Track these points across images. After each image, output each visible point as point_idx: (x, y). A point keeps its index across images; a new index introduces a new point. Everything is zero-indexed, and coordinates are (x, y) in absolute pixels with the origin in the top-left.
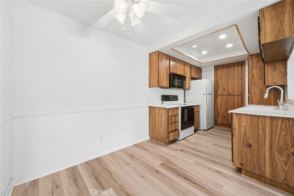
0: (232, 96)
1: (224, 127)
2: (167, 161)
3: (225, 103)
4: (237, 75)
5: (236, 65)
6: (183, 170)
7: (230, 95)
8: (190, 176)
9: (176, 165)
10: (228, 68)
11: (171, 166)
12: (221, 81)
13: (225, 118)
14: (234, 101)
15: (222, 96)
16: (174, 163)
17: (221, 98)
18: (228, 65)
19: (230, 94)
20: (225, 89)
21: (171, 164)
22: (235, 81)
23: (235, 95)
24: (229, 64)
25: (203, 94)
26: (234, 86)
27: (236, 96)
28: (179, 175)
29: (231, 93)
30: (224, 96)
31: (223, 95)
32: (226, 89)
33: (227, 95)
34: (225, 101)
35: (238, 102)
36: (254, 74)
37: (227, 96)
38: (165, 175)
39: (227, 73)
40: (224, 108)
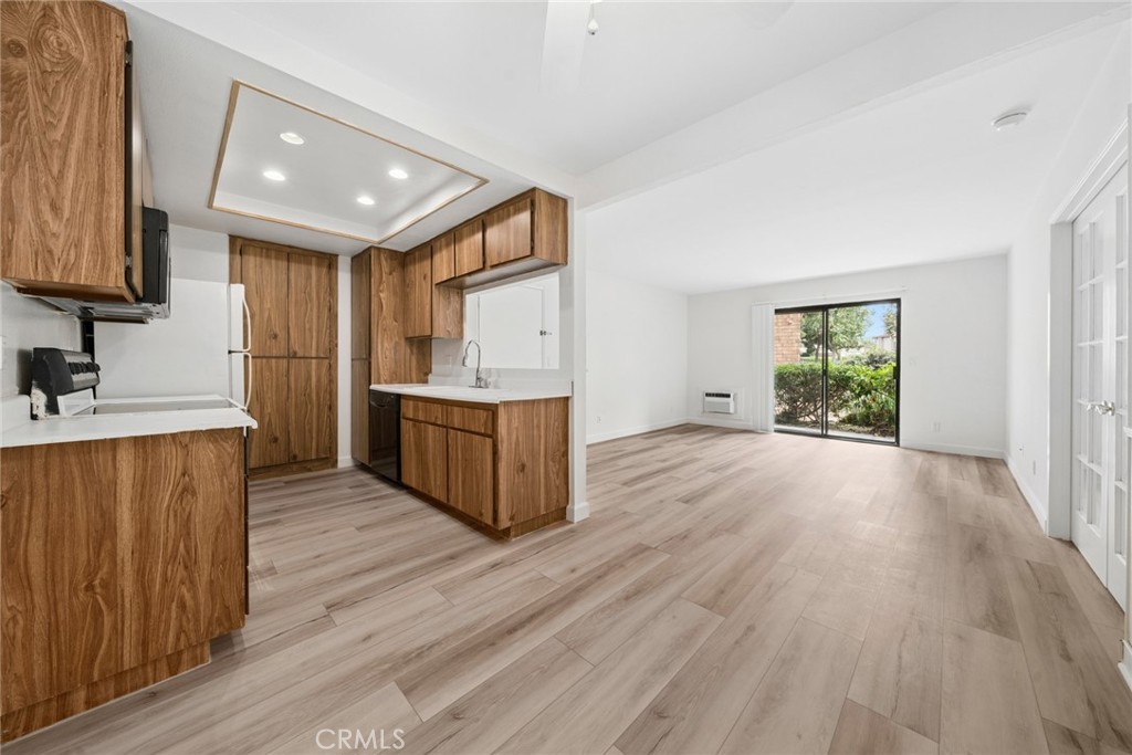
0: (302, 360)
1: (274, 476)
2: (390, 668)
3: (277, 386)
4: (318, 293)
5: (314, 259)
6: (468, 629)
7: (295, 356)
8: (500, 619)
9: (438, 643)
10: (288, 261)
11: (426, 660)
12: (261, 303)
13: (276, 440)
14: (309, 378)
15: (264, 360)
16: (418, 644)
17: (262, 369)
18: (289, 250)
19: (295, 353)
20: (276, 337)
21: (418, 655)
22: (311, 310)
23: (312, 358)
24: (290, 247)
25: (230, 352)
26: (307, 326)
27: (314, 361)
28: (493, 644)
29: (297, 349)
30: (274, 361)
31: (267, 355)
32: (282, 335)
33: (284, 357)
34: (277, 379)
35: (318, 381)
36: (384, 302)
37: (285, 361)
38: (488, 685)
39: (285, 277)
40: (272, 407)
